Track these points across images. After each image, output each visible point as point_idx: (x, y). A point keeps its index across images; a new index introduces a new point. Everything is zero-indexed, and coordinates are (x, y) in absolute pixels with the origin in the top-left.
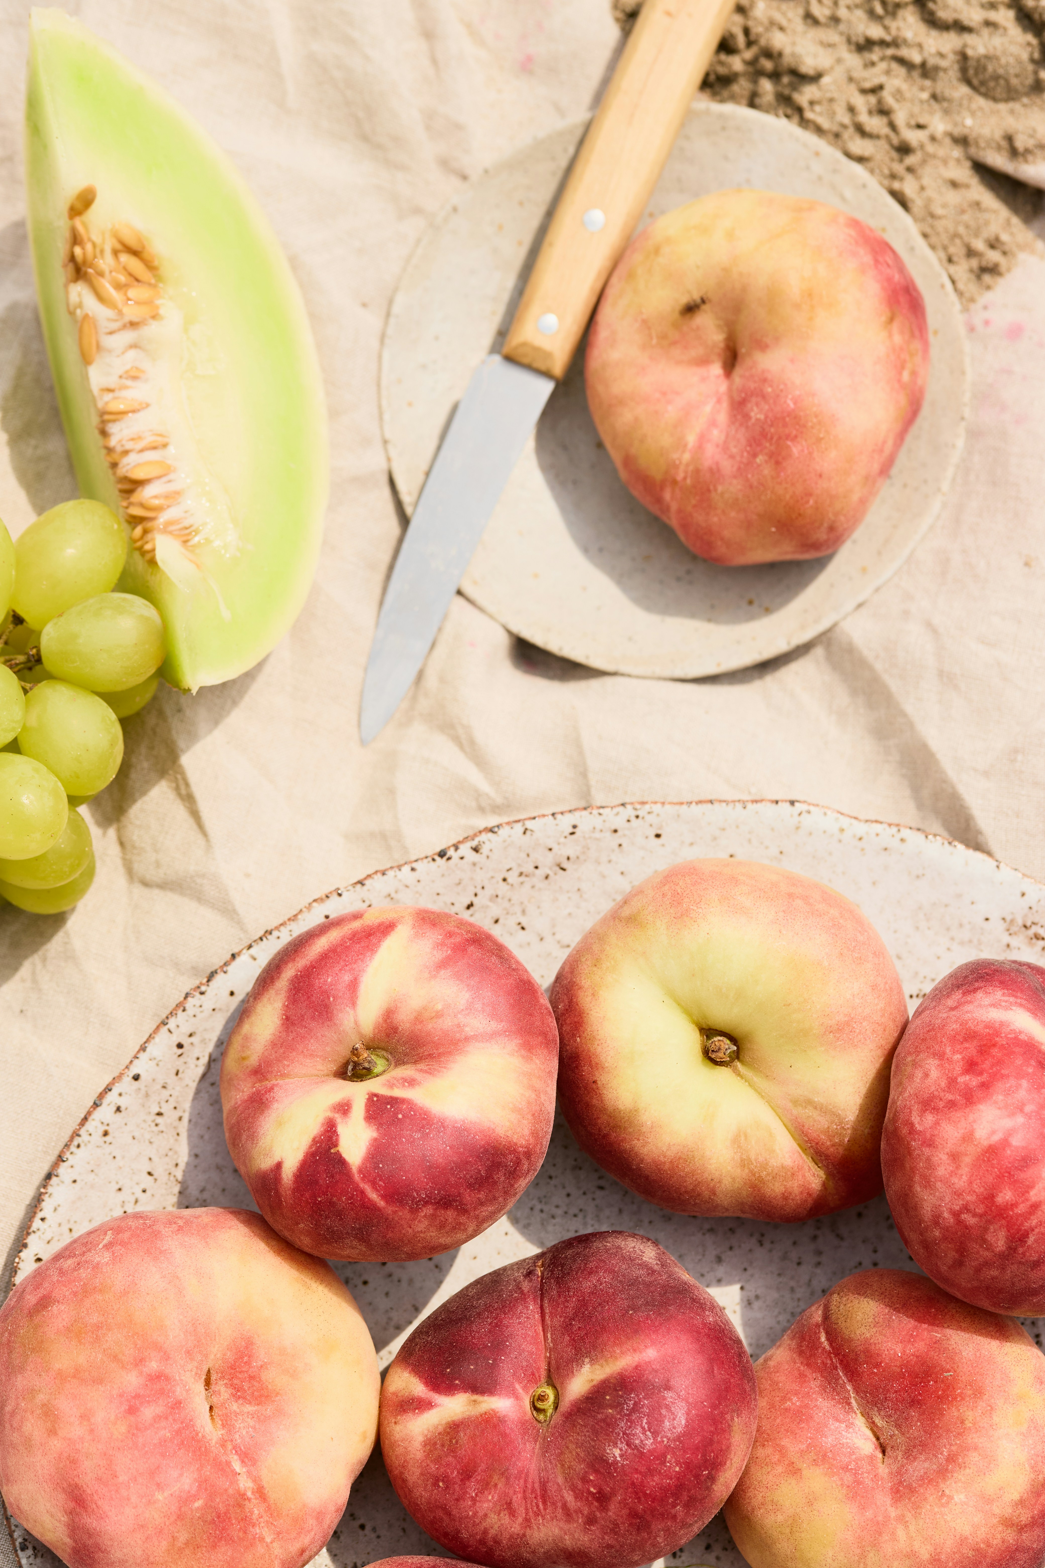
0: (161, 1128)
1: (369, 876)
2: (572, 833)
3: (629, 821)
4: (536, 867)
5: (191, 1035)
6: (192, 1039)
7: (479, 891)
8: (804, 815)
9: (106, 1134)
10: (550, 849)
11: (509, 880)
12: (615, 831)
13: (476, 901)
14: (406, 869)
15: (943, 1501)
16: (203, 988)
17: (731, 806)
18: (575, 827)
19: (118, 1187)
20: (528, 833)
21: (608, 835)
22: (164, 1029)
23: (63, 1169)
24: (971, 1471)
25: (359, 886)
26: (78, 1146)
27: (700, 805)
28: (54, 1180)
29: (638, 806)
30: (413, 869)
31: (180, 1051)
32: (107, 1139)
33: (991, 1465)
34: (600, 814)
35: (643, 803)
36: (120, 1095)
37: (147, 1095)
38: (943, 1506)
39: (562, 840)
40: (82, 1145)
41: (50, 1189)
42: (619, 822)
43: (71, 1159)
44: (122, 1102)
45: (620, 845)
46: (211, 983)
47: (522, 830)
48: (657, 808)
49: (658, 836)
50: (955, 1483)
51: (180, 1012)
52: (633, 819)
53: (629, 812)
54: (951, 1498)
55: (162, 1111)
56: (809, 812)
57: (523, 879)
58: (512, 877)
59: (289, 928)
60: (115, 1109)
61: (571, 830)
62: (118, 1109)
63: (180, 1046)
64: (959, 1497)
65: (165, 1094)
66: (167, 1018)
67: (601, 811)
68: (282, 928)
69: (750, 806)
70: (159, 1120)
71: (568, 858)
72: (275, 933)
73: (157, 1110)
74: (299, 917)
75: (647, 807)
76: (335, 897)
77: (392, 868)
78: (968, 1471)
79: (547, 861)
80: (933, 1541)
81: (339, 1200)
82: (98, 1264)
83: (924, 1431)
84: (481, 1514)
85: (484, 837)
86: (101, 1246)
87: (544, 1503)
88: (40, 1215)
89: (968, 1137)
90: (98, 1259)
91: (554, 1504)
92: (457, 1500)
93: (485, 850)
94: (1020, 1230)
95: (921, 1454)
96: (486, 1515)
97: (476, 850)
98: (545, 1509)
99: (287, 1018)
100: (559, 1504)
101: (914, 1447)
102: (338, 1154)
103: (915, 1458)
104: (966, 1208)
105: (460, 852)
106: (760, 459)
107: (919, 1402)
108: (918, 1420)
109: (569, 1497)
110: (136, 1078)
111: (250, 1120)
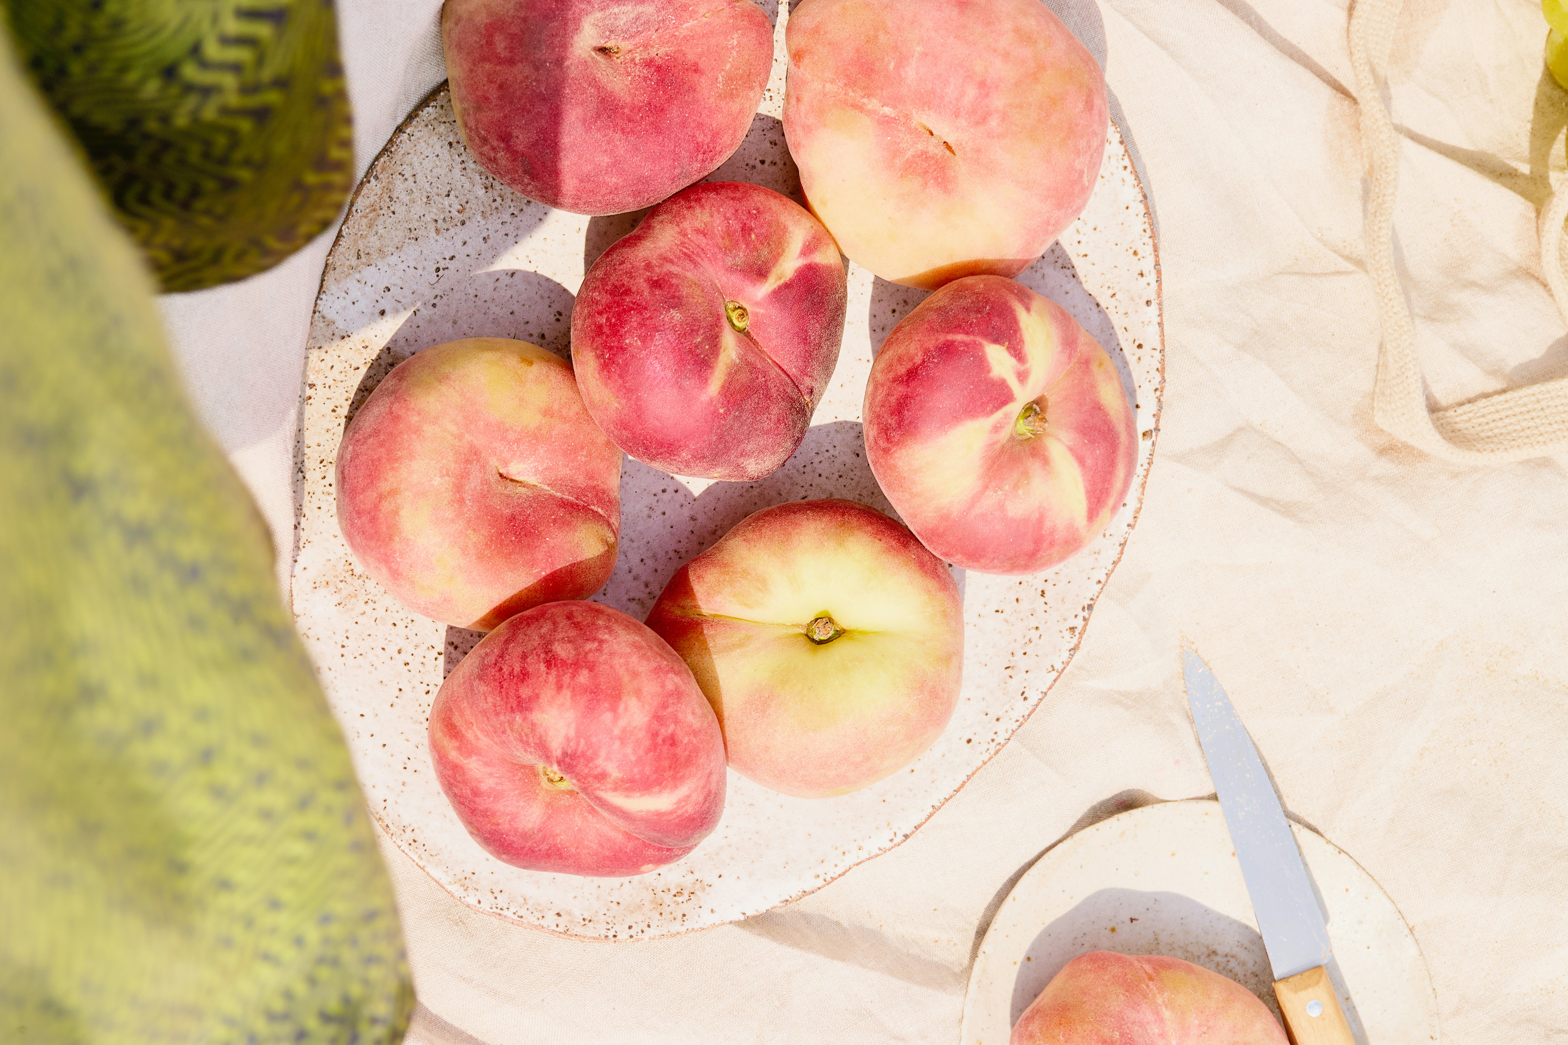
0: (1105, 288)
1: (1122, 553)
2: (1023, 693)
3: (996, 733)
4: (1025, 654)
5: (1139, 359)
6: (1136, 357)
7: (1046, 607)
8: (892, 836)
9: (1135, 253)
10: (1027, 672)
11: (1034, 631)
12: (998, 720)
13: (1043, 600)
14: (1103, 578)
15: (444, 470)
16: (1158, 393)
17: (942, 800)
18: (1025, 699)
19: (1098, 229)
20: (1051, 669)
21: (1000, 714)
22: (1159, 347)
23: (1141, 209)
24: (444, 504)
25: (1122, 542)
26: (1145, 231)
27: (961, 783)
28: (1140, 197)
29: (998, 747)
30: (1099, 582)
31: (1137, 343)
32: (1132, 251)
33: (435, 518)
34: (1017, 721)
35: (997, 752)
36: (1148, 284)
37: (1132, 299)
38: (442, 467)
39: (1025, 685)
40: (1143, 233)
41: (1137, 189)
42: (1001, 727)
43: (1141, 219)
44: (1143, 281)
45: (987, 714)
46: (1157, 400)
47: (1056, 668)
48: (986, 757)
49: (969, 741)
50: (447, 488)
51: (1159, 366)
52: (994, 737)
53: (1000, 739)
54: (442, 477)
55: (1114, 299)
56: (891, 840)
57: (1027, 639)
58: (1034, 634)
59: (1141, 477)
60: (1144, 273)
61: (1025, 695)
62: (1142, 275)
63: (1140, 346)
64: (437, 481)
65: (1121, 311)
66: (1163, 356)
67: (1018, 723)
68: (1145, 473)
69: (931, 810)
70: (1111, 292)
71: (1011, 677)
72: (1146, 466)
73: (1117, 296)
74: (1141, 490)
75: (992, 752)
76: (1131, 522)
77: (1113, 571)
78: (446, 502)
79: (1022, 663)
80: (429, 440)
81: (976, 318)
82: (1079, 156)
83: (491, 506)
84: (716, 214)
85: (1075, 641)
86: (1086, 170)
87: (685, 254)
88: (1129, 169)
89: (638, 693)
90: (1081, 159)
91: (679, 258)
92: (737, 211)
93: (1067, 634)
94: (555, 666)
95: (481, 489)
96: (712, 216)
97: (1072, 629)
98: (681, 250)
99: (1100, 409)
100: (676, 260)
101: (488, 491)
102: (1002, 344)
103: (482, 484)
104: (599, 650)
105: (1080, 618)
106: (1117, 1035)
107: (511, 521)
108: (500, 510)
109: (674, 269)
110: (1148, 303)
111: (1065, 328)
